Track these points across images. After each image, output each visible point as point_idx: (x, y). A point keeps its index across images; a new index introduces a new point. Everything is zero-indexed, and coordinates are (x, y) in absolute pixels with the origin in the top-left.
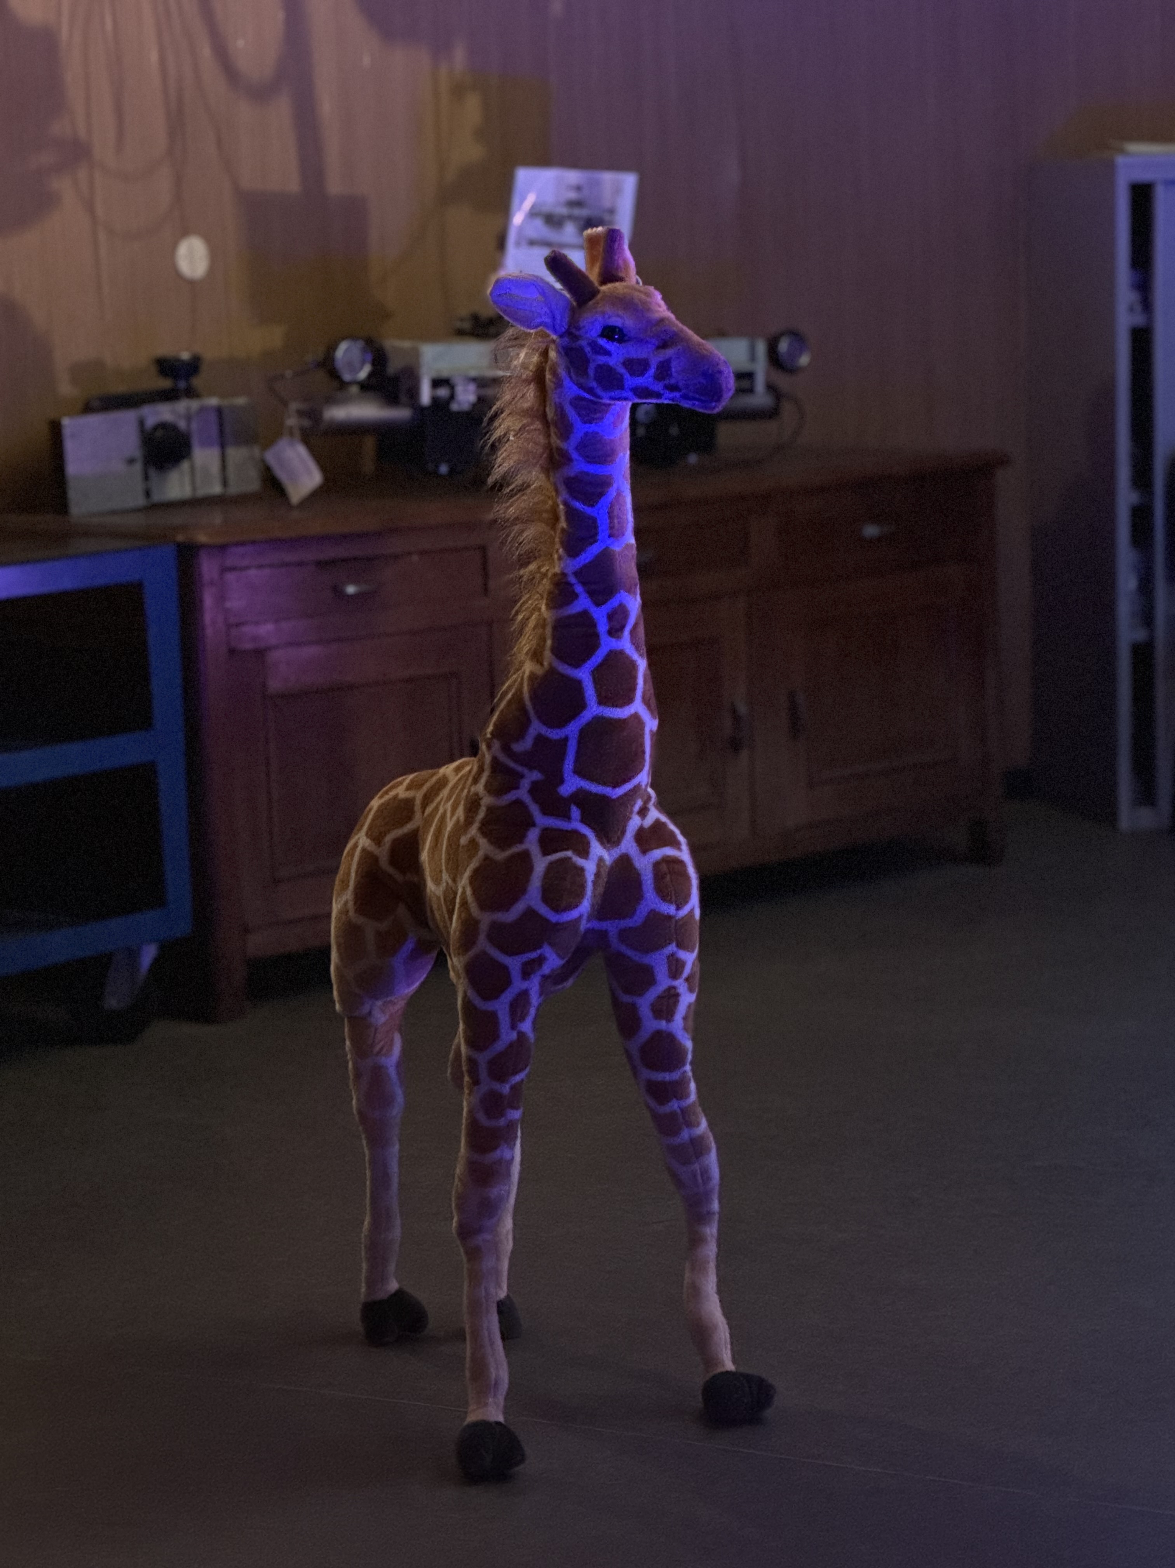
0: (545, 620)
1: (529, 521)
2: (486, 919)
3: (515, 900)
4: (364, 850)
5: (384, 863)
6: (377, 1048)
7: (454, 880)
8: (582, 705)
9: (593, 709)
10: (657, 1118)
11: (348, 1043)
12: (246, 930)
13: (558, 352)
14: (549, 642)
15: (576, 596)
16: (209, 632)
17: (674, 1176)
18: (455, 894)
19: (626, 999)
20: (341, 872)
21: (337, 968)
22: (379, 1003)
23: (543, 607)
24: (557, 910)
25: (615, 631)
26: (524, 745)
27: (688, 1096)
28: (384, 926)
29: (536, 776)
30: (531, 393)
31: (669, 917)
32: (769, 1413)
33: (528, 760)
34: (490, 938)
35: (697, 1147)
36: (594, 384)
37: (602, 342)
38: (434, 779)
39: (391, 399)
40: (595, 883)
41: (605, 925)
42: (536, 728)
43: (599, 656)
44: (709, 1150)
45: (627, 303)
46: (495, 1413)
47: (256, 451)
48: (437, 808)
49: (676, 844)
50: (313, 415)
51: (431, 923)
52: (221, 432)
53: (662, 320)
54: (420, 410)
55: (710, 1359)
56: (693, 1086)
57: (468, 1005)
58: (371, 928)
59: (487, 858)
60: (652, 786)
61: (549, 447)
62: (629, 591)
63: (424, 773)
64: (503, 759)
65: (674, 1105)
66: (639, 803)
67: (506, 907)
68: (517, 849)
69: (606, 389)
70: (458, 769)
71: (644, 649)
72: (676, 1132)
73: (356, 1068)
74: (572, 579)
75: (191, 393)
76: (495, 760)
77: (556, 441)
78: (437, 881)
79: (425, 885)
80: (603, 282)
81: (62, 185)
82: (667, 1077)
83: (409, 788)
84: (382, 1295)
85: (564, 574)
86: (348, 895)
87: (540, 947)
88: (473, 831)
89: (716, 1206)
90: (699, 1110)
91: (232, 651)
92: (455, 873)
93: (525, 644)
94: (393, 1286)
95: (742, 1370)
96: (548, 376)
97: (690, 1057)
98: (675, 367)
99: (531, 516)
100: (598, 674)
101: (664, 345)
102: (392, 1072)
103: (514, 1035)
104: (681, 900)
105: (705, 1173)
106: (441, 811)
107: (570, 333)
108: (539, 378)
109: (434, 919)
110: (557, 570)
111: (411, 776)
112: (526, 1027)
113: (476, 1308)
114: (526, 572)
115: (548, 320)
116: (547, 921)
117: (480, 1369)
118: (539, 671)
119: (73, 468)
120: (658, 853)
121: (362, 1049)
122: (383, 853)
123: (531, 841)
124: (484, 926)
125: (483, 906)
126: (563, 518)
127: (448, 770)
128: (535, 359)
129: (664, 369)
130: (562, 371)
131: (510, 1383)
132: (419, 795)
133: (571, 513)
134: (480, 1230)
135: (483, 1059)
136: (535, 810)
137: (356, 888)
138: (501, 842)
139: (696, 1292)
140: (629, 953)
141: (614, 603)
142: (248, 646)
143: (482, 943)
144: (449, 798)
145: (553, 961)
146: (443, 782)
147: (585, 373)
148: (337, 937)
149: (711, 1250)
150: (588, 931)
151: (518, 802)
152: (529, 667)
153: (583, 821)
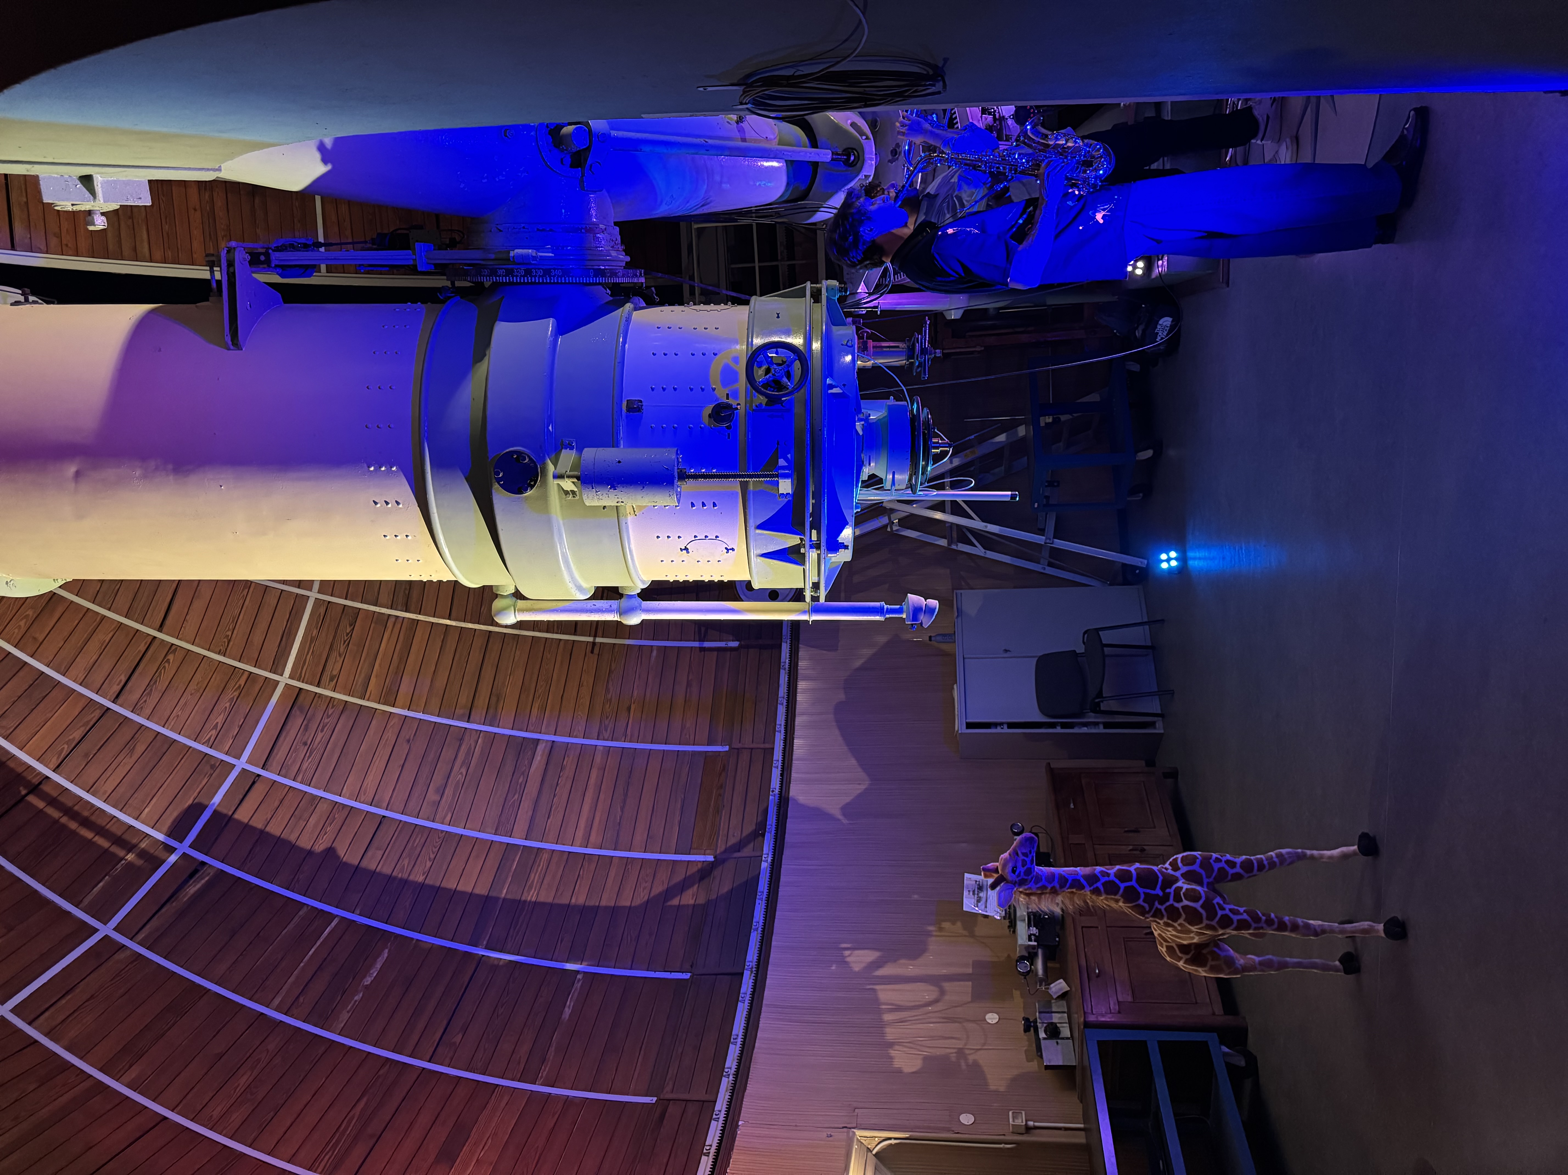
0: (1106, 898)
1: (1074, 901)
2: (1205, 922)
3: (1198, 911)
4: (1184, 963)
5: (1188, 957)
6: (1252, 963)
7: (1193, 932)
8: (1132, 887)
9: (1133, 883)
10: (1269, 869)
11: (1251, 973)
12: (1214, 1014)
13: (1020, 888)
14: (1113, 897)
15: (1097, 887)
16: (1113, 1020)
17: (1289, 864)
18: (1197, 932)
19: (1229, 877)
20: (1191, 971)
21: (1226, 975)
22: (1237, 961)
23: (1101, 898)
24: (1200, 898)
25: (1108, 875)
26: (1146, 906)
27: (1261, 858)
28: (1210, 958)
29: (1157, 904)
30: (1033, 898)
31: (1201, 861)
32: (1371, 835)
33: (1151, 906)
34: (1212, 920)
35: (1280, 856)
36: (1030, 877)
37: (1016, 874)
38: (1159, 939)
39: (1036, 954)
40: (1191, 885)
41: (1205, 883)
42: (1141, 902)
43: (1117, 881)
44: (1281, 852)
45: (1004, 866)
46: (1381, 927)
47: (1053, 1001)
48: (1169, 938)
49: (1176, 859)
50: (1041, 981)
51: (1207, 942)
52: (1048, 1012)
53: (1010, 855)
54: (1039, 946)
55: (1354, 854)
56: (1258, 856)
57: (1236, 929)
58: (1210, 963)
59: (1184, 920)
60: (1158, 866)
61: (1050, 893)
62: (1095, 870)
63: (1157, 942)
64: (1151, 914)
65: (1265, 863)
66: (1163, 870)
67: (1201, 914)
68: (1181, 910)
69: (1031, 873)
70: (1156, 930)
71: (1113, 866)
72: (1274, 862)
73: (1260, 971)
74: (1092, 888)
75: (1035, 1021)
76: (1152, 916)
77: (1048, 891)
78: (1193, 938)
79: (1194, 943)
80: (999, 873)
81: (971, 1058)
82: (1256, 865)
83: (1162, 947)
84: (1341, 967)
85: (1090, 890)
86: (1200, 969)
87: (1214, 904)
88: (1176, 924)
89: (1300, 850)
90: (1266, 855)
91: (1119, 1012)
92: (1190, 932)
93: (1113, 905)
94: (1337, 963)
95: (1357, 843)
96: (1027, 892)
97: (1248, 857)
98: (1024, 851)
99: (1072, 900)
100: (1122, 881)
101: (1017, 854)
102: (1261, 959)
103: (1245, 914)
104: (1195, 857)
105: (1288, 853)
106: (1170, 936)
107: (1014, 884)
108: (1028, 895)
109: (1207, 940)
110: (1089, 893)
111: (1158, 946)
112: (1241, 910)
113: (1342, 932)
114: (1090, 904)
115: (1010, 890)
116: (1205, 901)
117: (1365, 931)
118: (1122, 900)
119: (1060, 1063)
120: (1180, 864)
121: (1253, 968)
122: (1185, 957)
123: (1179, 905)
124: (1208, 922)
125: (1201, 922)
126: (1072, 890)
127: (1156, 934)
128: (1022, 896)
129: (1024, 854)
130: (1026, 887)
131: (1370, 921)
132: (1165, 944)
133: (1071, 887)
134: (1315, 930)
135: (1254, 925)
136: (1168, 904)
137: (1197, 967)
138: (1179, 916)
139: (1331, 857)
140: (1214, 875)
141: (1099, 875)
142: (1117, 1007)
143: (1214, 923)
144: (1166, 934)
145: (1218, 900)
146: (1160, 935)
147: (1027, 879)
148: (1214, 974)
149: (1315, 852)
150: (1207, 888)
151: (1165, 909)
152: (1121, 904)
153: (1170, 887)
